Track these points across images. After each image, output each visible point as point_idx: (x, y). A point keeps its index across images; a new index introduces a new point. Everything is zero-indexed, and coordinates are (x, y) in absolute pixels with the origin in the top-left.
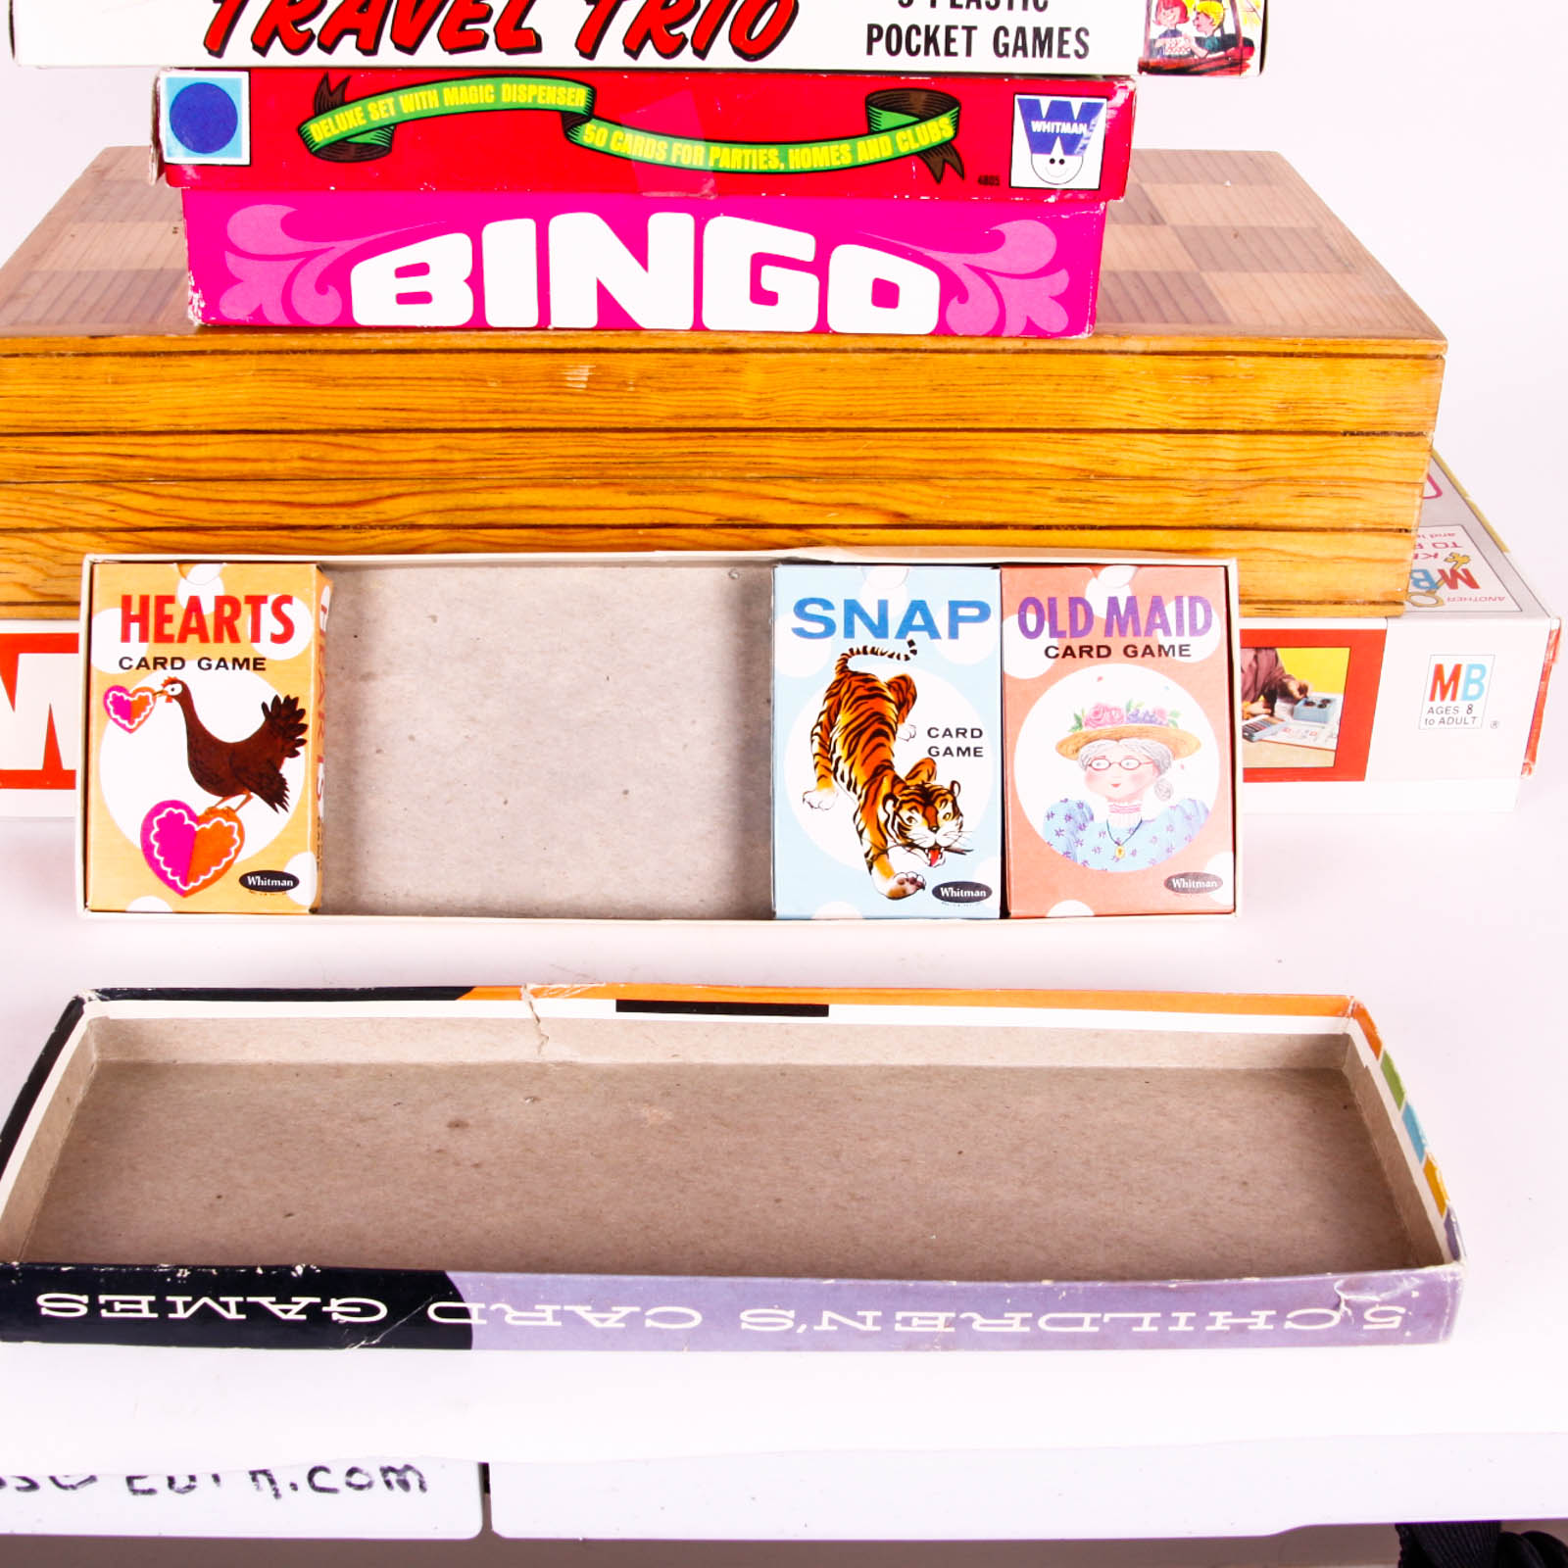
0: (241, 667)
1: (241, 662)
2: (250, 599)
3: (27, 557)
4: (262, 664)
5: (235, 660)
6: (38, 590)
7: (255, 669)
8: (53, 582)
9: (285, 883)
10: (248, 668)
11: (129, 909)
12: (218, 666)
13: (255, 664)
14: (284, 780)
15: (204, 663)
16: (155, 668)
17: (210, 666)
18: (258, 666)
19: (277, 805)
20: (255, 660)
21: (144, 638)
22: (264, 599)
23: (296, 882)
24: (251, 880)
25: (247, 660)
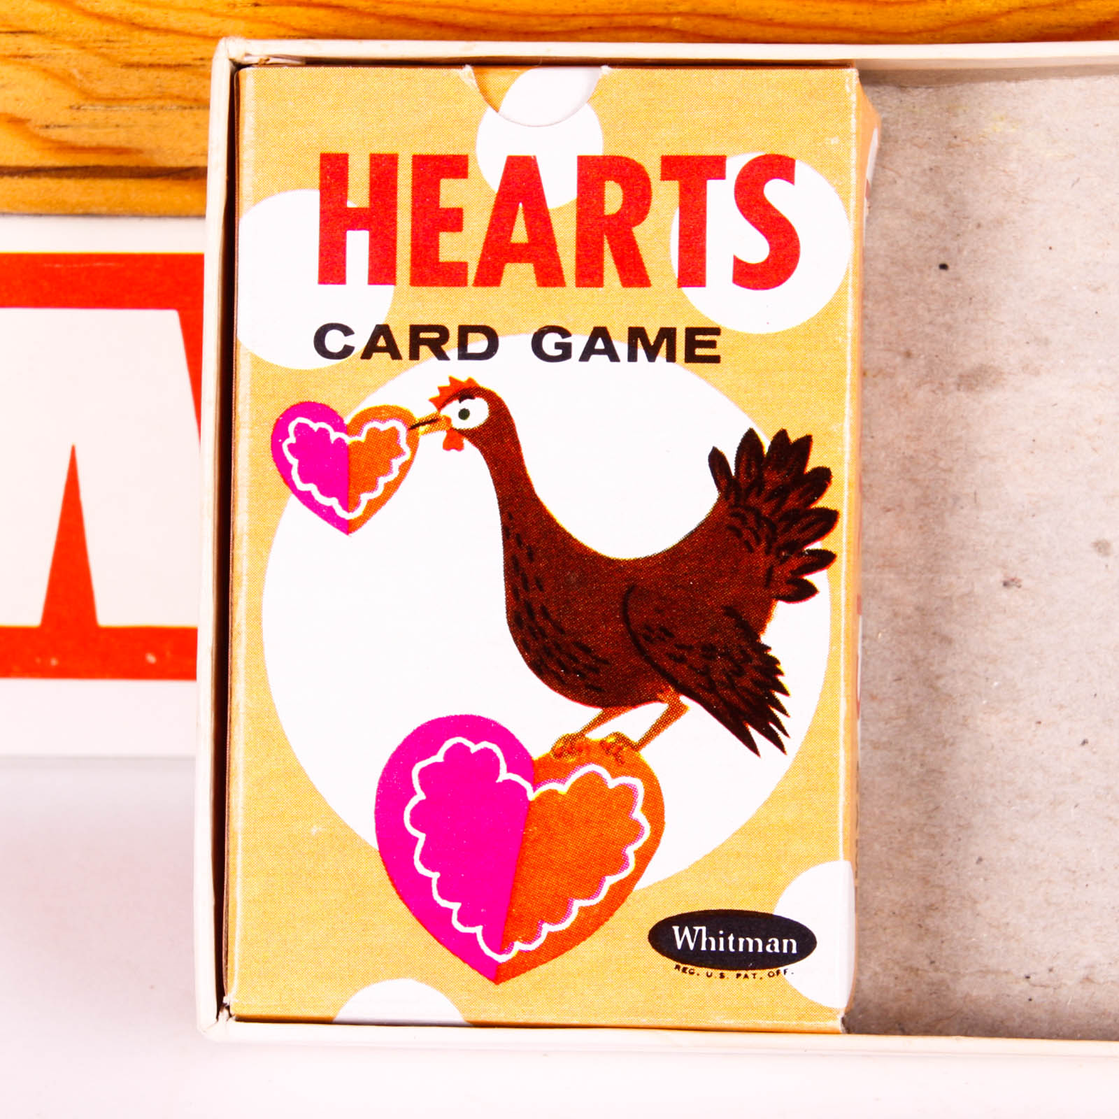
0: (652, 354)
1: (652, 339)
2: (673, 166)
3: (30, 44)
4: (712, 344)
5: (636, 334)
6: (54, 134)
7: (691, 358)
8: (98, 112)
9: (775, 945)
10: (671, 357)
11: (341, 1016)
12: (588, 352)
13: (691, 344)
14: (775, 661)
15: (549, 342)
16: (414, 355)
17: (566, 351)
18: (699, 352)
19: (754, 733)
20: (691, 332)
21: (382, 272)
22: (715, 166)
23: (806, 942)
24: (682, 936)
25: (667, 334)
